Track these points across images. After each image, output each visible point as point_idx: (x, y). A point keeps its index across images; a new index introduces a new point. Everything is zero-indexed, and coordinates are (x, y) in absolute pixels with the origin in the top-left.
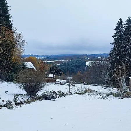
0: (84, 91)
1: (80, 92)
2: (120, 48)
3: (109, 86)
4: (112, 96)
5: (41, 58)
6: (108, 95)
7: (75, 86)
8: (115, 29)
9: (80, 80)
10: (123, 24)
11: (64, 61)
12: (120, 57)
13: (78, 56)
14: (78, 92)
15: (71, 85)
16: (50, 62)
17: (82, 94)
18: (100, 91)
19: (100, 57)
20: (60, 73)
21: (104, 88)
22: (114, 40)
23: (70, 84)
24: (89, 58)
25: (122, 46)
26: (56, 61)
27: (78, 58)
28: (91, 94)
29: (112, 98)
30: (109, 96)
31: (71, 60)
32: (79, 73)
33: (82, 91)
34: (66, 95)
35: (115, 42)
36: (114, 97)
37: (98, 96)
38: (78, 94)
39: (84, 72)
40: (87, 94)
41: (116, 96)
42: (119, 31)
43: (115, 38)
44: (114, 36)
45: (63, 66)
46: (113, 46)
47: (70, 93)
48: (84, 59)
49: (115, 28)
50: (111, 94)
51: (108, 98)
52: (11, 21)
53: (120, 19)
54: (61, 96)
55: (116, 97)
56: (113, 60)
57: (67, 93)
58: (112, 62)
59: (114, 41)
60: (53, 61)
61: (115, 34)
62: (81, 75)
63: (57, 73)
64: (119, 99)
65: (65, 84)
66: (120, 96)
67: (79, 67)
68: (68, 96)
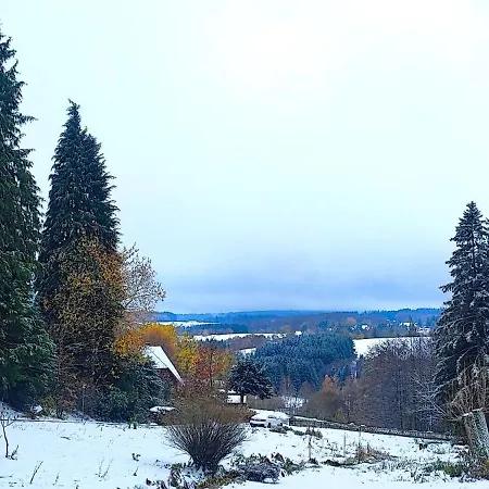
0: (354, 456)
1: (340, 460)
2: (472, 304)
3: (440, 436)
4: (441, 472)
5: (185, 324)
6: (428, 470)
7: (319, 436)
8: (455, 239)
9: (337, 414)
10: (481, 219)
11: (271, 335)
12: (473, 335)
13: (324, 319)
14: (336, 459)
15: (308, 432)
16: (218, 338)
17: (348, 464)
18: (407, 454)
19: (408, 324)
20: (266, 390)
21: (421, 447)
22: (453, 273)
23: (303, 429)
24: (364, 327)
25: (479, 295)
26: (242, 335)
27: (324, 325)
28: (378, 465)
29: (440, 480)
30: (432, 474)
31: (298, 333)
32: (328, 384)
33: (348, 456)
34: (300, 467)
35: (457, 281)
36: (448, 476)
37: (400, 472)
38: (336, 464)
39: (348, 380)
40: (364, 466)
41: (455, 472)
42: (469, 246)
43: (455, 267)
44: (451, 262)
45: (269, 354)
46: (450, 295)
47: (313, 461)
48: (345, 330)
49: (454, 234)
50: (440, 466)
51: (427, 478)
52: (113, 223)
53: (472, 205)
54: (289, 473)
55: (452, 476)
56: (451, 346)
57: (302, 463)
58: (447, 352)
59: (452, 280)
60: (232, 336)
61: (456, 254)
62: (337, 391)
63: (256, 388)
64: (461, 481)
65: (287, 429)
66: (466, 473)
67: (328, 359)
68: (309, 472)
